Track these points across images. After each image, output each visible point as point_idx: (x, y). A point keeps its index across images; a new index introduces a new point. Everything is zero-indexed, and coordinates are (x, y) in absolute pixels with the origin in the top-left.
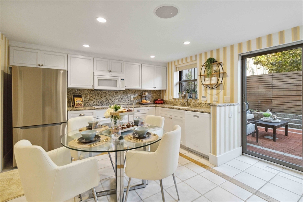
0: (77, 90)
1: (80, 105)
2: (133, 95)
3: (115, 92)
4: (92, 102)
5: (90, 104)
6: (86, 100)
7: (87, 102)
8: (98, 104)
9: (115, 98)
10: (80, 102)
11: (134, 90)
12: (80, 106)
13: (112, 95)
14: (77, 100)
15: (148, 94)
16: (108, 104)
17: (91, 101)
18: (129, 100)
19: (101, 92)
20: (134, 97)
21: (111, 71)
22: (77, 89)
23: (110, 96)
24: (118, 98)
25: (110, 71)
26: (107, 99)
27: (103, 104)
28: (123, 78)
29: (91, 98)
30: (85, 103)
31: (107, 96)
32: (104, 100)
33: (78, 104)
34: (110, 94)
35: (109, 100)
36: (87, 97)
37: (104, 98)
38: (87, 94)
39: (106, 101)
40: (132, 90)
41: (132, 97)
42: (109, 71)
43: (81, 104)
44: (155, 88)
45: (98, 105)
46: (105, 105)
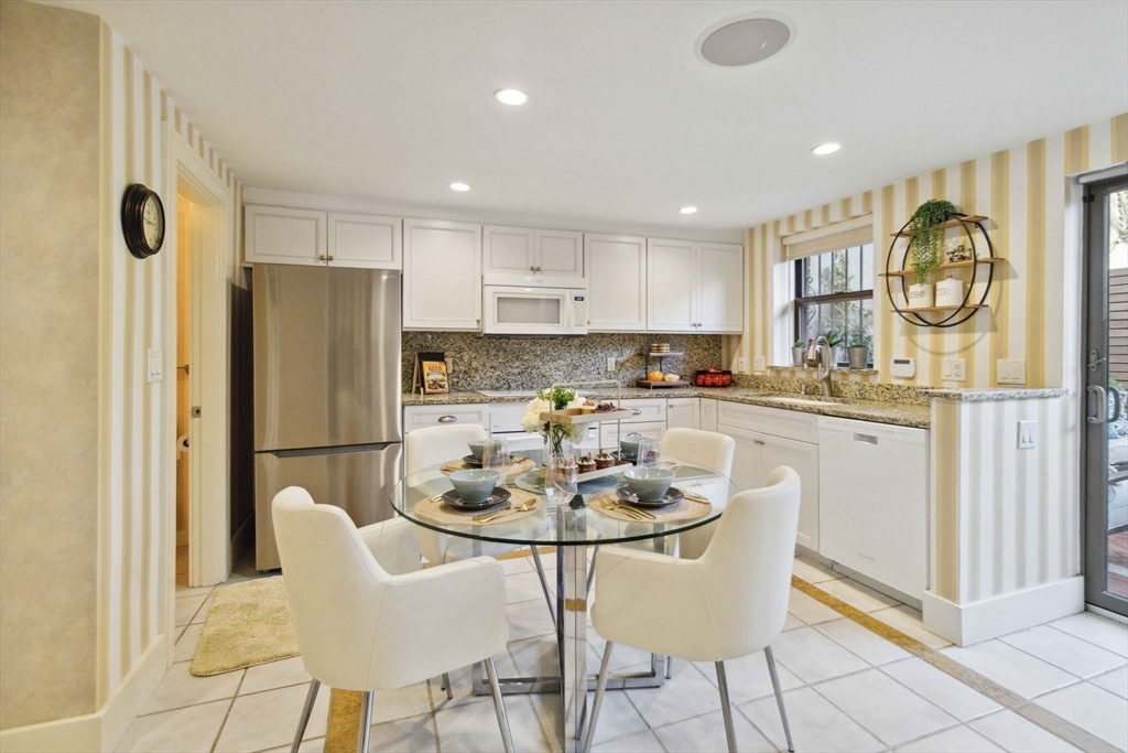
0: (430, 336)
1: (441, 386)
2: (616, 354)
3: (554, 341)
4: (478, 378)
5: (469, 384)
6: (457, 369)
7: (461, 376)
8: (497, 385)
9: (552, 365)
10: (440, 377)
11: (619, 334)
12: (440, 390)
13: (545, 352)
14: (433, 371)
15: (672, 349)
16: (530, 384)
17: (473, 374)
18: (602, 371)
19: (507, 344)
20: (621, 359)
21: (538, 269)
22: (430, 333)
23: (536, 356)
24: (562, 362)
25: (535, 270)
26: (527, 368)
27: (513, 385)
28: (579, 293)
29: (474, 364)
30: (455, 380)
31: (526, 358)
32: (516, 371)
33: (435, 382)
34: (533, 348)
35: (533, 372)
36: (461, 359)
37: (517, 364)
38: (461, 350)
39: (523, 372)
40: (613, 334)
41: (611, 361)
42: (532, 269)
43: (442, 383)
44: (699, 328)
45: (497, 389)
46: (517, 387)
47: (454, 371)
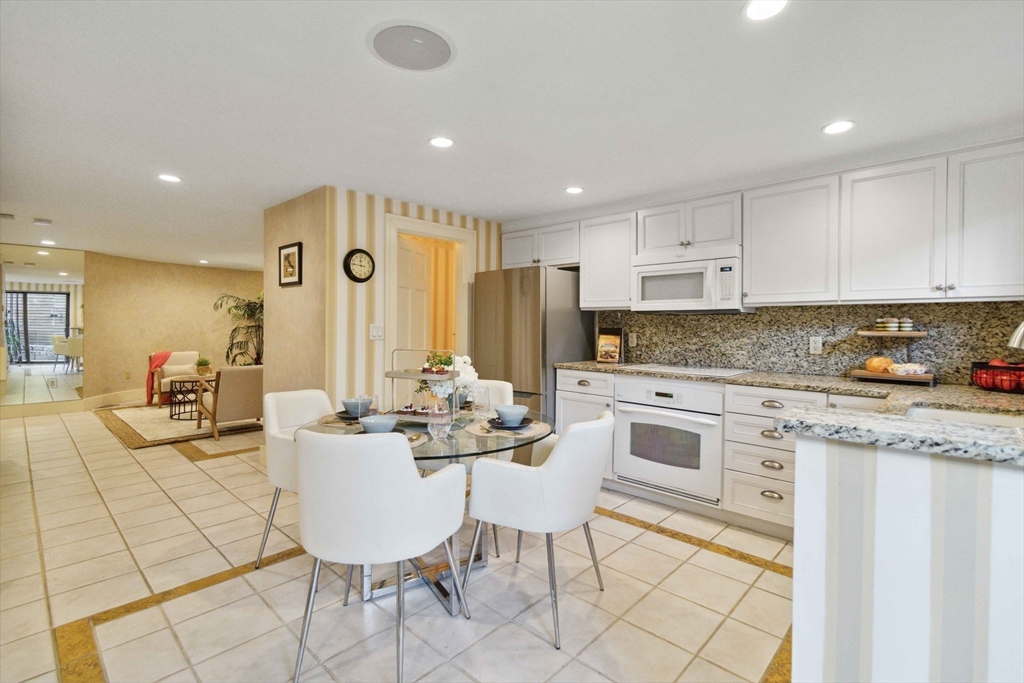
0: (619, 314)
1: (612, 357)
2: (824, 332)
3: (736, 317)
4: (657, 352)
5: (650, 358)
6: (640, 343)
7: (643, 349)
8: (675, 360)
9: (734, 343)
10: (613, 349)
11: (830, 307)
12: (610, 360)
13: (726, 329)
14: (606, 343)
15: (915, 328)
16: (708, 361)
17: (653, 348)
18: (801, 353)
19: (685, 320)
20: (833, 339)
21: (689, 244)
22: (620, 311)
23: (716, 332)
24: (745, 340)
25: (686, 244)
26: (705, 345)
27: (690, 361)
28: (726, 263)
29: (655, 339)
30: (639, 353)
31: (704, 334)
32: (694, 347)
33: (607, 353)
34: (712, 324)
35: (712, 349)
36: (644, 335)
37: (695, 340)
38: (643, 326)
39: (700, 349)
40: (820, 307)
41: (816, 343)
42: (682, 244)
43: (613, 354)
44: (950, 294)
45: (675, 364)
46: (695, 364)
47: (638, 345)
